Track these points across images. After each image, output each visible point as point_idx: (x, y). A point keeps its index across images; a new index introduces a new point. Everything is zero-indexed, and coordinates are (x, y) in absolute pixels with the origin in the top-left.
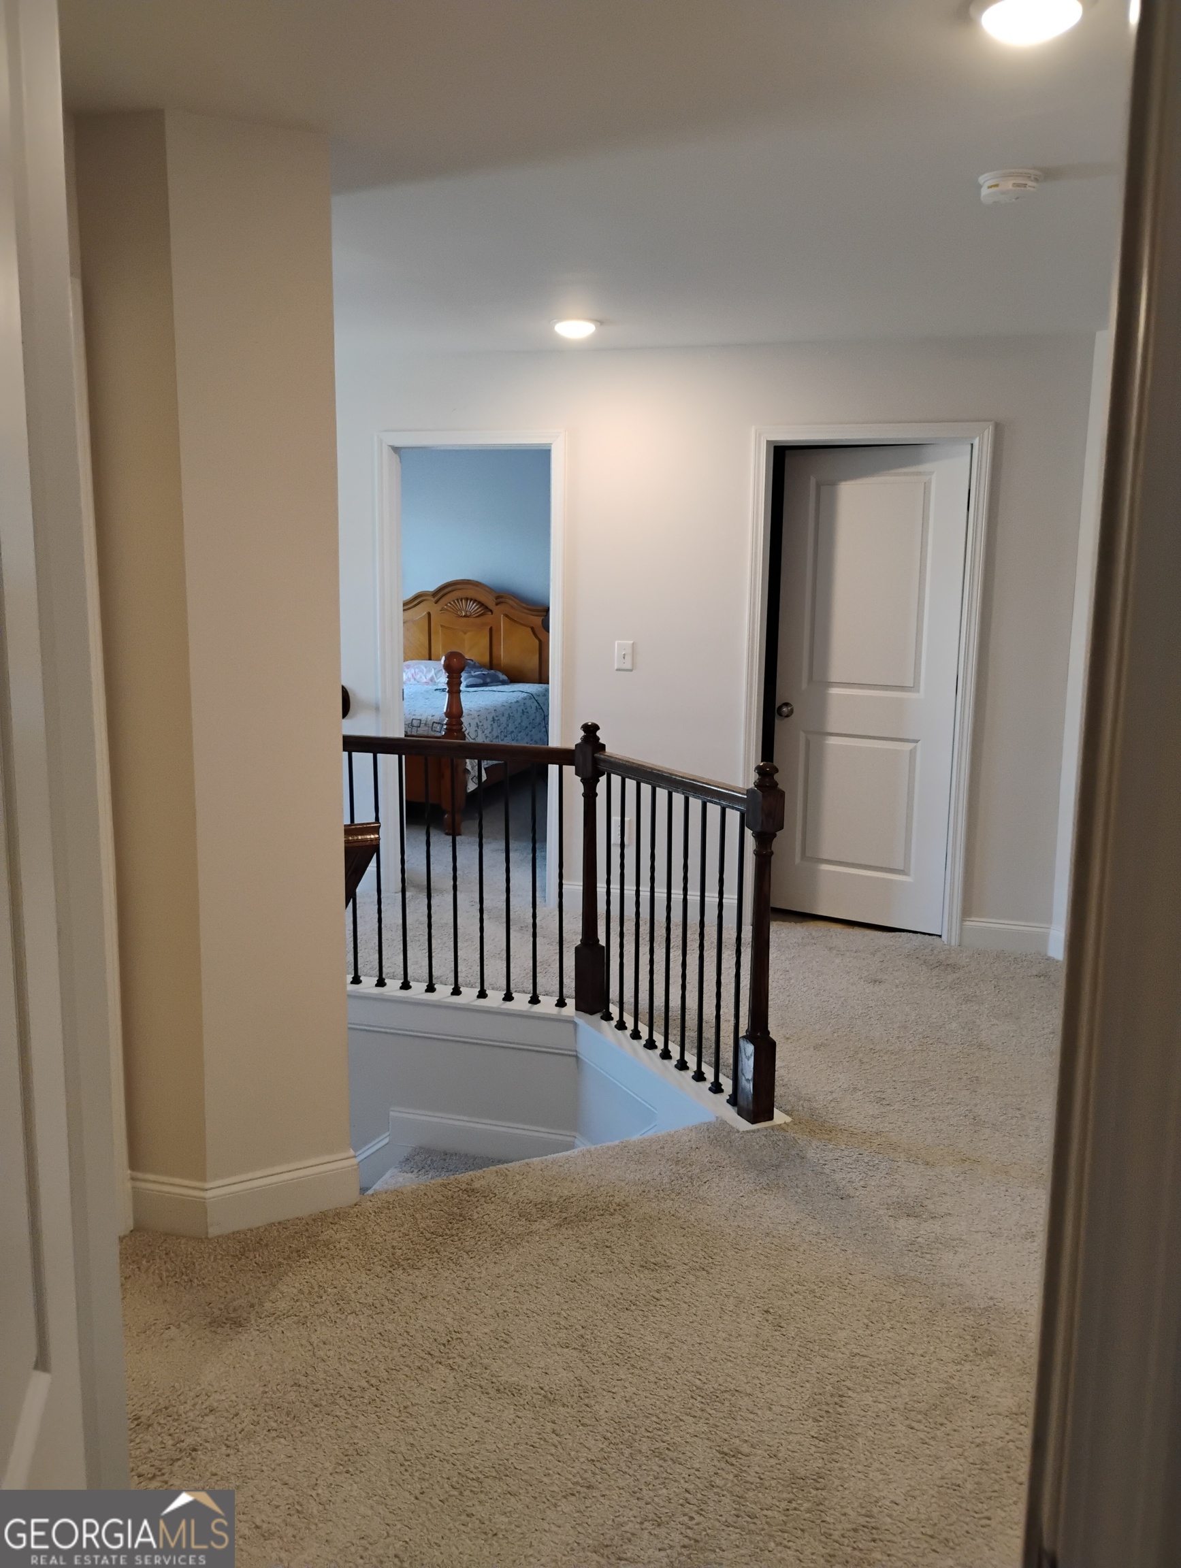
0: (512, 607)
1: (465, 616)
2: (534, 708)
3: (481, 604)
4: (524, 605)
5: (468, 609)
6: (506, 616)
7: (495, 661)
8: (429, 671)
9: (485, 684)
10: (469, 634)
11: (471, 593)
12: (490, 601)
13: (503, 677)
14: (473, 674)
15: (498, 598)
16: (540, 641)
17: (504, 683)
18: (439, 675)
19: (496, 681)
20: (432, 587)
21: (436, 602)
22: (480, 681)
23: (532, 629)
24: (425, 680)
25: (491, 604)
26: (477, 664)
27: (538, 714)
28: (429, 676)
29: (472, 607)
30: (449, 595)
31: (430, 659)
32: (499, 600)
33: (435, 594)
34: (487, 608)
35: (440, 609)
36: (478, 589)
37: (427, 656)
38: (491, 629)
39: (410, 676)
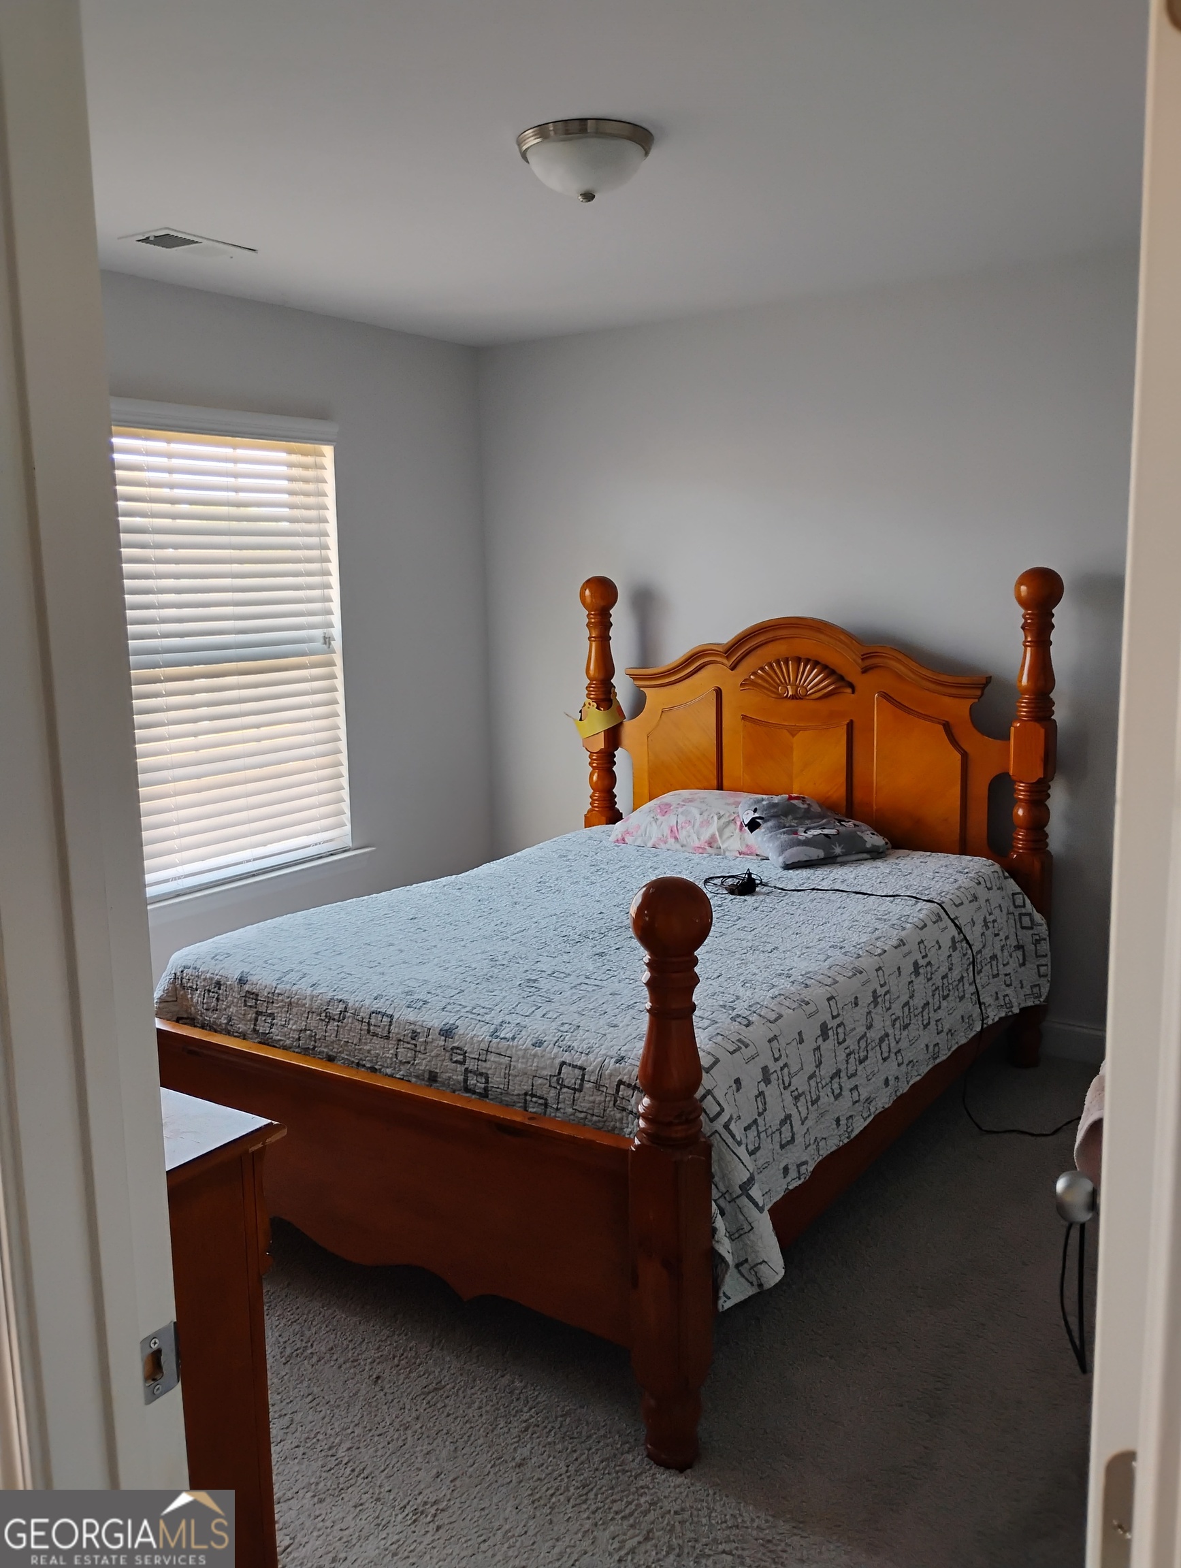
0: (899, 677)
1: (794, 697)
2: (946, 943)
3: (829, 671)
4: (929, 674)
5: (801, 681)
6: (885, 696)
7: (858, 795)
8: (708, 823)
9: (828, 861)
10: (801, 735)
11: (806, 646)
12: (847, 663)
13: (874, 840)
14: (802, 836)
15: (865, 657)
16: (965, 756)
17: (876, 854)
18: (727, 832)
19: (856, 852)
20: (725, 637)
21: (733, 668)
22: (817, 853)
23: (947, 727)
24: (697, 843)
25: (853, 675)
26: (816, 808)
27: (956, 956)
28: (706, 836)
29: (812, 679)
30: (759, 652)
31: (720, 787)
32: (869, 662)
33: (730, 649)
34: (841, 678)
35: (741, 681)
36: (822, 636)
37: (715, 782)
38: (850, 727)
39: (667, 832)
